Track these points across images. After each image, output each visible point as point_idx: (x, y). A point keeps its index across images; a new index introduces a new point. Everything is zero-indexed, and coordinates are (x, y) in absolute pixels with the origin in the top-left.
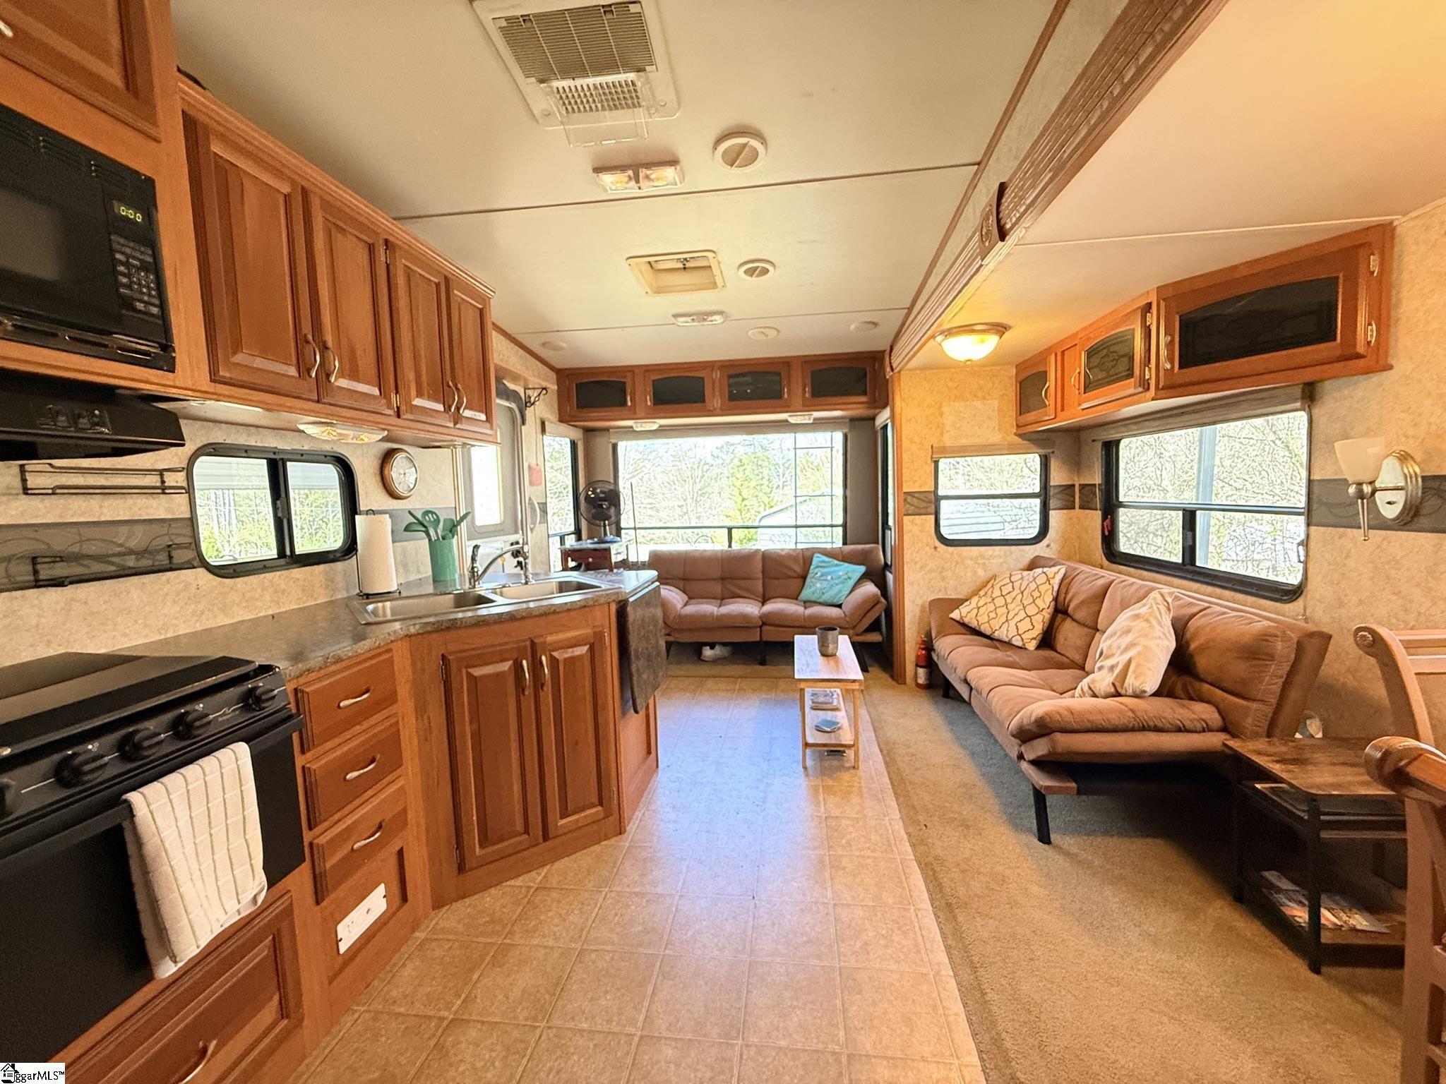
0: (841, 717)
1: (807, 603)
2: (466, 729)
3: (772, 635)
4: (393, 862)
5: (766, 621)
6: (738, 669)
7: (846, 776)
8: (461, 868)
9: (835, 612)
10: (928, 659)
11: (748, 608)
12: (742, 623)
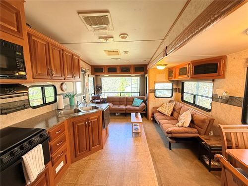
0: (139, 127)
1: (133, 106)
2: (77, 134)
3: (127, 112)
4: (64, 158)
5: (126, 109)
6: (122, 117)
7: (139, 138)
8: (76, 157)
9: (138, 108)
10: (153, 117)
11: (123, 107)
12: (122, 110)
